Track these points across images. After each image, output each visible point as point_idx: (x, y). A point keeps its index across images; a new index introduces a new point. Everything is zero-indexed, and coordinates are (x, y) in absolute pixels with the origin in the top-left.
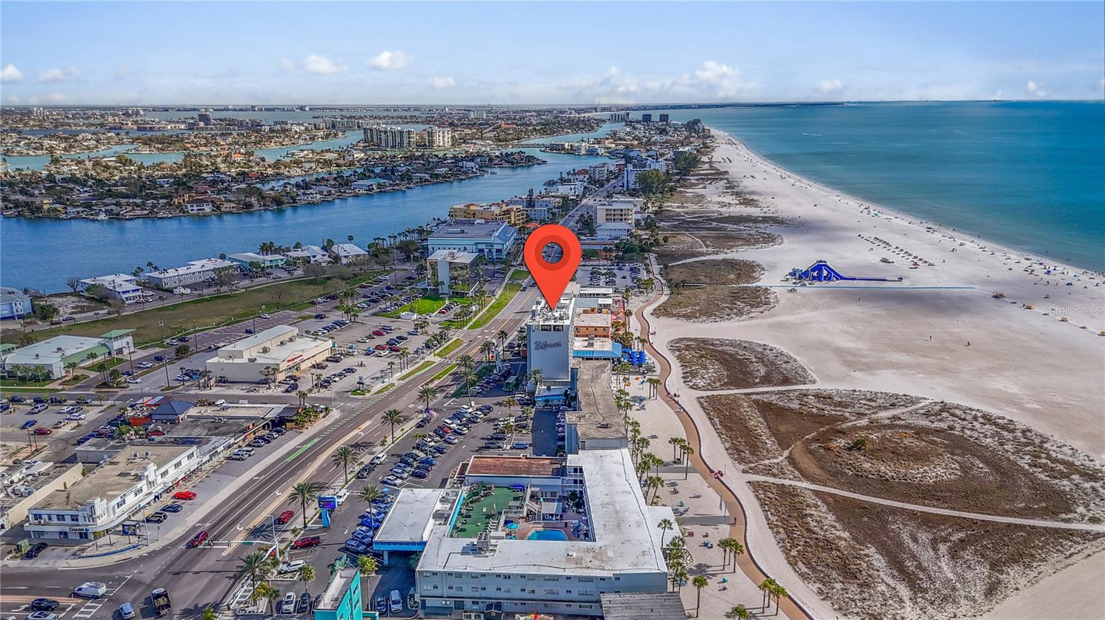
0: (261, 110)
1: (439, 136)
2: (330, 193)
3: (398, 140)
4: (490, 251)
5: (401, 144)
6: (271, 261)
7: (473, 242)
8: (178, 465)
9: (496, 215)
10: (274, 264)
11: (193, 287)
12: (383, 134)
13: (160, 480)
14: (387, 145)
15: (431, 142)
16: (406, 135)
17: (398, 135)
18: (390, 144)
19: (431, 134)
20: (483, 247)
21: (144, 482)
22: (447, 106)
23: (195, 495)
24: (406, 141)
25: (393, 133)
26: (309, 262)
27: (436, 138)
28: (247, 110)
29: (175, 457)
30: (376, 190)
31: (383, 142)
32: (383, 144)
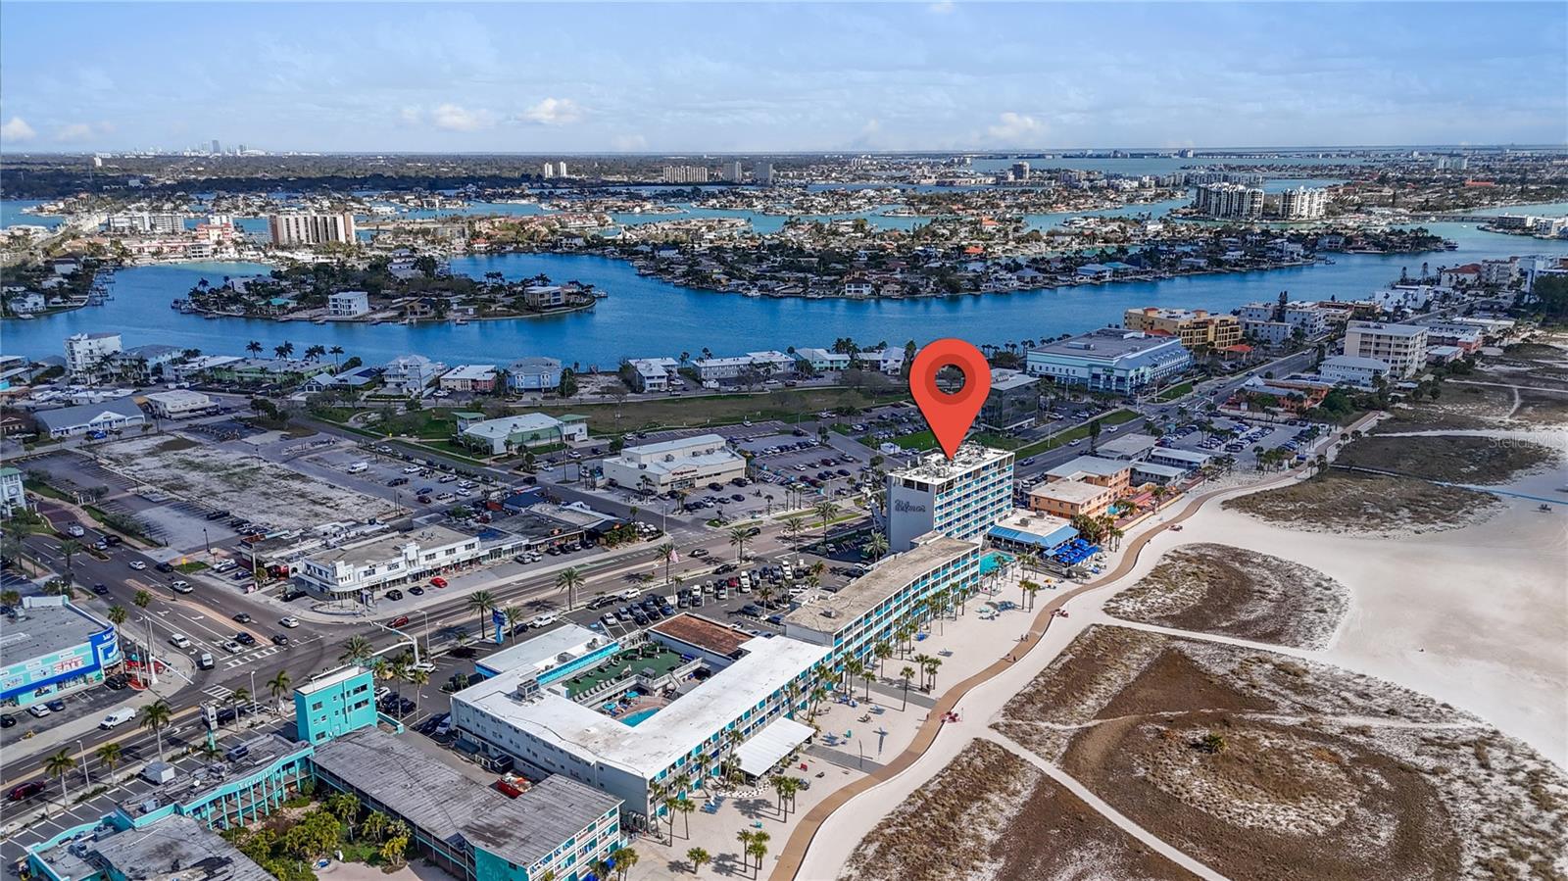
0: (1126, 156)
1: (1303, 200)
2: (1034, 280)
3: (1235, 205)
4: (1108, 378)
5: (1239, 211)
6: (832, 362)
7: (1086, 363)
8: (452, 551)
9: (1182, 327)
10: (834, 366)
11: (723, 382)
12: (1214, 197)
13: (422, 560)
14: (1217, 213)
15: (1287, 209)
16: (1247, 199)
17: (1236, 198)
18: (1223, 210)
19: (1288, 197)
20: (1099, 371)
21: (403, 558)
22: (1417, 148)
23: (446, 584)
24: (1247, 206)
25: (1230, 196)
26: (879, 368)
27: (1296, 203)
28: (1108, 156)
29: (451, 543)
30: (1108, 279)
31: (1213, 207)
32: (1213, 212)
